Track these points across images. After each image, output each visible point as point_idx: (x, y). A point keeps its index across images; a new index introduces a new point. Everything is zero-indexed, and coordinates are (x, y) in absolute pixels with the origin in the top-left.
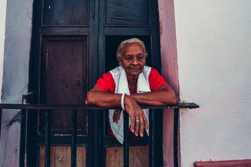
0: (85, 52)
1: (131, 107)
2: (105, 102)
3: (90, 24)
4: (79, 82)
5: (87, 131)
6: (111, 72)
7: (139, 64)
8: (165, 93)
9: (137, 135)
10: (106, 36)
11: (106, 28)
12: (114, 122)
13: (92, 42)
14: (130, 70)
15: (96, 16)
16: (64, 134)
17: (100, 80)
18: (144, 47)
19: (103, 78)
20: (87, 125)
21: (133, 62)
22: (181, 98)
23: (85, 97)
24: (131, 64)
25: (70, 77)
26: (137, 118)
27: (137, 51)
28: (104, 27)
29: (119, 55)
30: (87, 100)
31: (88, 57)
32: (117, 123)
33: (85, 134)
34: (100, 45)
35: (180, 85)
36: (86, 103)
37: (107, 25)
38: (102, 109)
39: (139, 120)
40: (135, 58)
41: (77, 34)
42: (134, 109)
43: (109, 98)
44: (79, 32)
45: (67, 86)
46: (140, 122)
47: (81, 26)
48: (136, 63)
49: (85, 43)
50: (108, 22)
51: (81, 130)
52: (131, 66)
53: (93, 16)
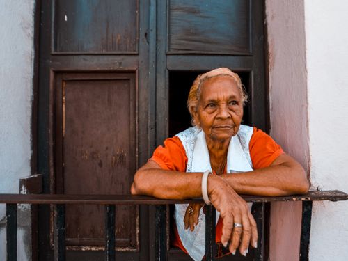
0: (132, 103)
1: (224, 197)
2: (169, 189)
3: (141, 50)
4: (122, 156)
5: (138, 243)
6: (179, 135)
7: (231, 118)
8: (286, 171)
9: (234, 253)
10: (169, 71)
11: (171, 57)
12: (186, 228)
13: (144, 83)
14: (215, 130)
15: (152, 35)
16: (98, 246)
17: (160, 150)
18: (240, 85)
19: (164, 146)
20: (138, 231)
21: (219, 113)
22: (312, 181)
23: (131, 181)
24: (215, 118)
25: (107, 148)
26: (237, 219)
27: (226, 91)
28: (167, 55)
29: (192, 103)
30: (135, 186)
31: (137, 112)
32: (192, 229)
33: (135, 246)
34: (159, 88)
35: (311, 158)
36: (133, 191)
37: (172, 52)
38: (165, 202)
39: (242, 223)
40: (223, 106)
41: (116, 68)
42: (230, 201)
43: (178, 181)
44: (120, 64)
45: (101, 164)
46: (242, 227)
47: (125, 52)
48: (225, 114)
49: (132, 85)
50: (173, 46)
51: (128, 240)
52: (216, 122)
53: (146, 35)
